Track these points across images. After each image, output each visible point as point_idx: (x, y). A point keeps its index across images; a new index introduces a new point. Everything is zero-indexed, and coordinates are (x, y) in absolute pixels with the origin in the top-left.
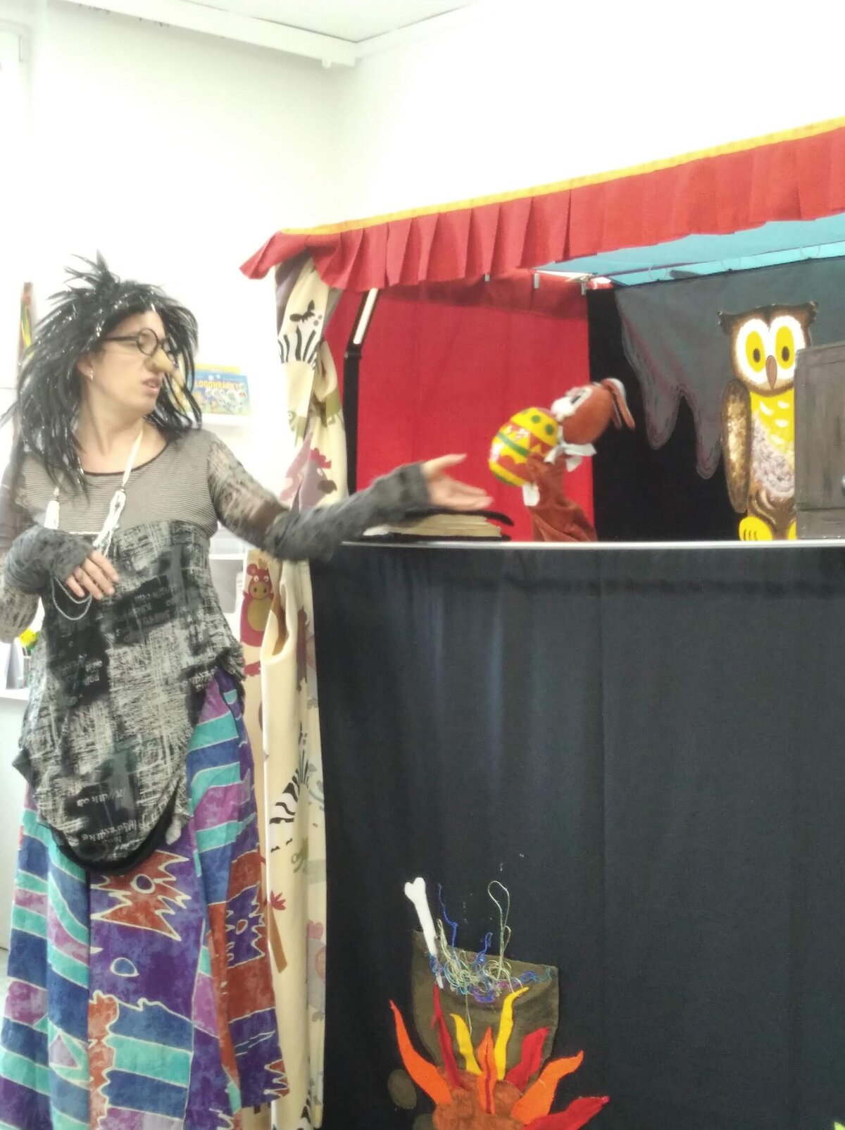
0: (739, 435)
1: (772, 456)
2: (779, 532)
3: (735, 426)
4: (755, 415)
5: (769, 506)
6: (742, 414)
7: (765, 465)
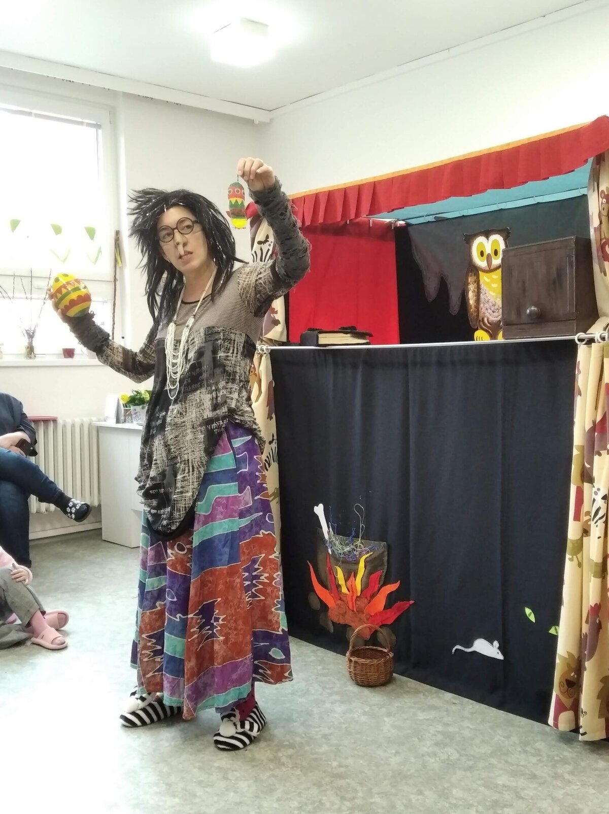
0: (474, 291)
1: (490, 301)
2: (493, 336)
3: (472, 287)
4: (481, 282)
5: (489, 325)
6: (475, 282)
7: (487, 305)
